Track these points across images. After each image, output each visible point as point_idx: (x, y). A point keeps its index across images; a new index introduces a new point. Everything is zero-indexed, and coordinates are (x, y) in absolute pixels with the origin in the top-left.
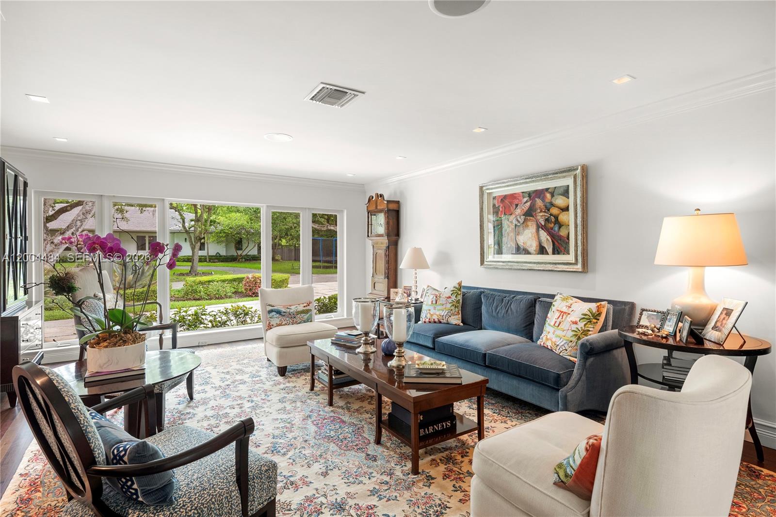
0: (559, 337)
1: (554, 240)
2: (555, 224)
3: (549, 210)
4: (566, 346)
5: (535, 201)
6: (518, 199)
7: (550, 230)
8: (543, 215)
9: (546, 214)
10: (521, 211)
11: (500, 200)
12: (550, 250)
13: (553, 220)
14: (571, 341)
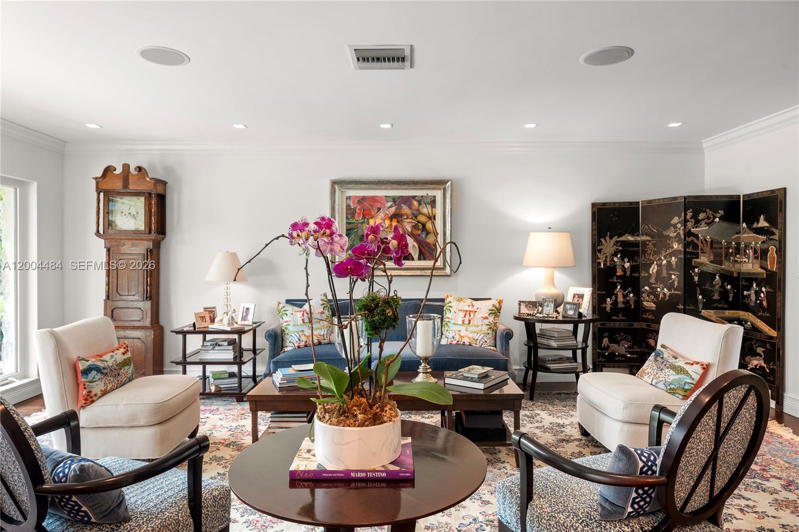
0: (475, 332)
1: (421, 247)
2: (422, 231)
3: (416, 217)
4: (485, 338)
5: (402, 207)
6: (381, 203)
7: (418, 237)
8: (410, 222)
9: (413, 221)
10: (385, 215)
11: (356, 201)
12: (416, 256)
13: (420, 228)
14: (488, 334)
